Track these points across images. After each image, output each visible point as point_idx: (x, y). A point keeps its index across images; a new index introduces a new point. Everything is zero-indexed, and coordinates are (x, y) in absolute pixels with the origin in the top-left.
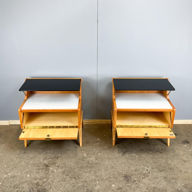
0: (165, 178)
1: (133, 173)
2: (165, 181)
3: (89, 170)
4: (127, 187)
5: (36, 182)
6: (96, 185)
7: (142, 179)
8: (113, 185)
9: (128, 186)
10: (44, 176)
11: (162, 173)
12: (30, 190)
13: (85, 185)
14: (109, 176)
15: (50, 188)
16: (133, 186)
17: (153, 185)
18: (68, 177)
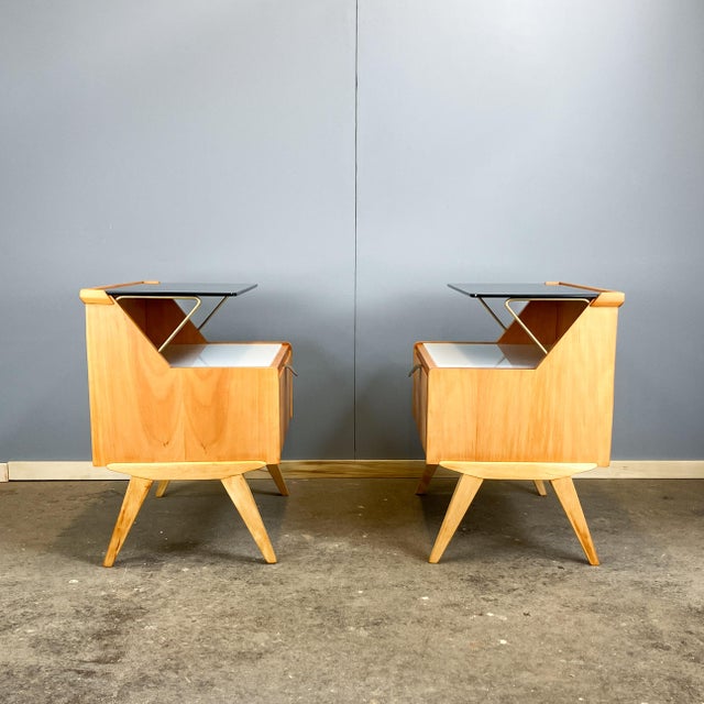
0: (636, 583)
1: (505, 574)
2: (636, 590)
3: (325, 567)
4: (484, 603)
5: (103, 593)
6: (352, 598)
7: (541, 585)
8: (425, 598)
9: (488, 600)
10: (139, 580)
11: (623, 573)
12: (77, 612)
13: (310, 597)
14: (407, 578)
15: (165, 605)
16: (508, 599)
17: (590, 599)
18: (237, 582)
